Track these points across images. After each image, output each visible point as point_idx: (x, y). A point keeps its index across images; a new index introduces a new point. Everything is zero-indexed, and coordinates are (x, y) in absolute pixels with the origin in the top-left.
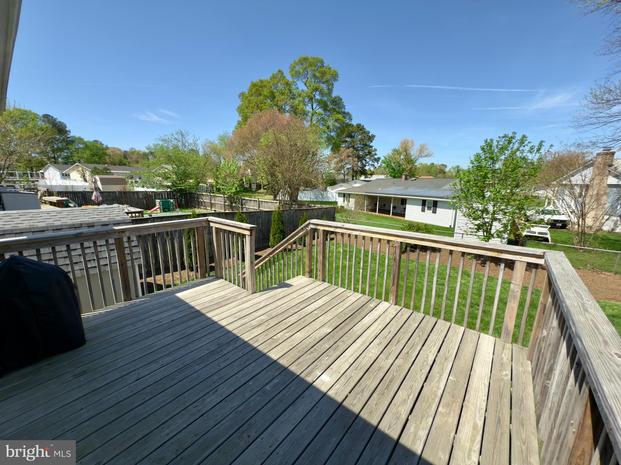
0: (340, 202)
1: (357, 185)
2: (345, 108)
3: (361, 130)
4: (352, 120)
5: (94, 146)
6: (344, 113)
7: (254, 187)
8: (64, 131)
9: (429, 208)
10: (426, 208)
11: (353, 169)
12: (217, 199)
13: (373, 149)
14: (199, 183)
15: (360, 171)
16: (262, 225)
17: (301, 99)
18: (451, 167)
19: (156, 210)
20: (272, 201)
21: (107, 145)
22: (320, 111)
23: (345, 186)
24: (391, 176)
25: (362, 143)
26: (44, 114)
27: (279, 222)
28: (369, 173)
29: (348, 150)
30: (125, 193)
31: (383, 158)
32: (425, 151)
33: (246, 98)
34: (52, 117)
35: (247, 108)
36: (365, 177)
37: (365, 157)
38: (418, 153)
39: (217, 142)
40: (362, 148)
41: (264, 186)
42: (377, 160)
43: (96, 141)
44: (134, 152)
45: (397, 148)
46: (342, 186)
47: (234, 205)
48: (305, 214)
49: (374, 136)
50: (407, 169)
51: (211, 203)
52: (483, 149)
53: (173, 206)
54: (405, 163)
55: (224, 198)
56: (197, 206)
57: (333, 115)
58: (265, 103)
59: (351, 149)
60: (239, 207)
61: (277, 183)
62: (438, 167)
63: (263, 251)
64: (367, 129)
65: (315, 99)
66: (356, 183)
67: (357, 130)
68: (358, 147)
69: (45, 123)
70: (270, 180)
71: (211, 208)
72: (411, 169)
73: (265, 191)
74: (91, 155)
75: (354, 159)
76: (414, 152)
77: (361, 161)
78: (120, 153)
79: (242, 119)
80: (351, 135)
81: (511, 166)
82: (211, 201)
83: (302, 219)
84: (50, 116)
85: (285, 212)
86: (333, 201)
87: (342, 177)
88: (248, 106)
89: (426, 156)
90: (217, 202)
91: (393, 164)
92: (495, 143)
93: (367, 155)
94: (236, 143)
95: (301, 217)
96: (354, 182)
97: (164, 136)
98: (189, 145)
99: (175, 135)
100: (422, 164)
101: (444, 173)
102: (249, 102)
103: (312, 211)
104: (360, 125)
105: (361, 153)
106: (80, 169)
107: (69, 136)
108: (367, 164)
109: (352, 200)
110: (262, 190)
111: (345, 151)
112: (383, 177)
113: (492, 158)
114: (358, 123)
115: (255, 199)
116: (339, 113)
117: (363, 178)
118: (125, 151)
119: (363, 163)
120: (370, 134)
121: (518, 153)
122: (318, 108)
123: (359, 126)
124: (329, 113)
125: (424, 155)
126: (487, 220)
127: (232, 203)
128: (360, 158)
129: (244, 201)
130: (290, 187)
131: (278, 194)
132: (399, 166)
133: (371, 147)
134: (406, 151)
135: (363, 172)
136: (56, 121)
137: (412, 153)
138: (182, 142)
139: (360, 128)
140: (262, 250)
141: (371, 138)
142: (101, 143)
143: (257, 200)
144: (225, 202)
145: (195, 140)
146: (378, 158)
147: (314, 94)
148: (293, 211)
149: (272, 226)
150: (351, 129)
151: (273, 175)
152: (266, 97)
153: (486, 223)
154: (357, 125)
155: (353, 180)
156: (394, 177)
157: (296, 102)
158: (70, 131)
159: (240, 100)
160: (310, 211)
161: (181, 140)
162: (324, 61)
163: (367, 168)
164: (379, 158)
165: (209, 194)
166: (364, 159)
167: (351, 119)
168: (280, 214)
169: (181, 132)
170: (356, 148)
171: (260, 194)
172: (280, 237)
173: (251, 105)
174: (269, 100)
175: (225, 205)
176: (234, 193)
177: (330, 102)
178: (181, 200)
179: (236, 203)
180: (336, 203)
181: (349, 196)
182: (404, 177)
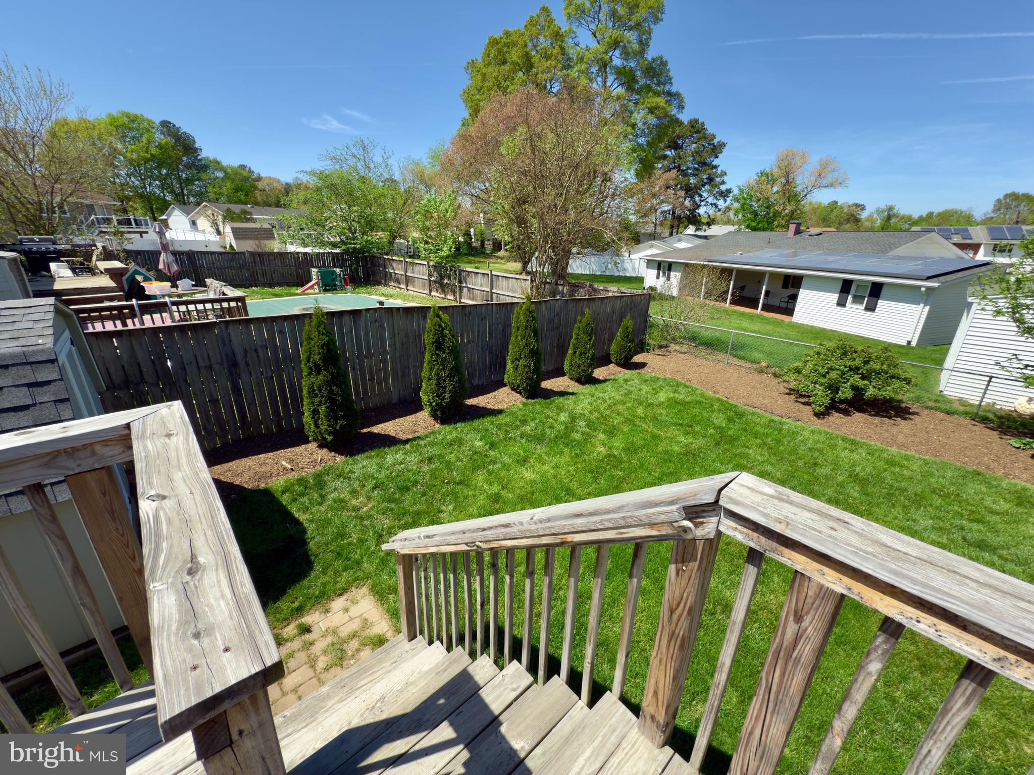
0: (651, 279)
1: (683, 245)
2: (671, 83)
3: (697, 132)
4: (683, 108)
5: (236, 174)
6: (669, 94)
7: (489, 246)
8: (191, 149)
9: (858, 299)
10: (850, 298)
11: (674, 213)
12: (417, 268)
13: (719, 172)
14: (395, 238)
15: (688, 218)
16: (490, 334)
17: (583, 67)
18: (874, 210)
19: (312, 287)
20: (517, 276)
21: (259, 173)
22: (620, 91)
23: (658, 248)
24: (748, 227)
25: (698, 159)
26: (161, 120)
27: (528, 331)
28: (705, 220)
29: (668, 174)
30: (260, 255)
31: (736, 191)
32: (831, 175)
33: (478, 72)
34: (174, 126)
35: (479, 91)
36: (697, 230)
37: (700, 189)
38: (813, 179)
39: (426, 162)
40: (697, 169)
41: (506, 245)
42: (724, 195)
43: (243, 167)
44: (301, 184)
45: (768, 170)
46: (652, 246)
47: (446, 281)
48: (587, 311)
49: (722, 145)
50: (784, 214)
51: (406, 276)
53: (341, 281)
54: (782, 201)
55: (429, 267)
56: (383, 282)
57: (646, 100)
58: (513, 79)
59: (674, 173)
60: (454, 285)
61: (529, 238)
62: (846, 210)
63: (490, 395)
64: (710, 129)
65: (612, 68)
66: (680, 240)
67: (688, 133)
68: (688, 168)
69: (165, 136)
70: (515, 233)
71: (407, 286)
72: (793, 212)
73: (507, 254)
74: (233, 189)
75: (678, 193)
76: (801, 180)
77: (692, 197)
78: (279, 187)
79: (470, 115)
80: (676, 143)
82: (406, 272)
83: (580, 322)
84: (170, 123)
85: (544, 305)
86: (634, 275)
87: (650, 229)
88: (482, 87)
89: (831, 185)
90: (416, 276)
91: (754, 203)
93: (703, 186)
94: (458, 161)
95: (579, 318)
96: (676, 240)
97: (333, 151)
98: (375, 167)
99: (351, 148)
100: (816, 203)
101: (857, 221)
102: (484, 78)
103: (602, 303)
104: (697, 121)
105: (693, 181)
106: (209, 212)
107: (199, 157)
108: (702, 204)
109: (675, 276)
110: (502, 253)
111: (662, 176)
112: (731, 229)
114: (692, 117)
115: (486, 272)
116: (657, 94)
117: (691, 230)
118: (287, 184)
119: (694, 201)
120: (715, 141)
122: (616, 85)
123: (694, 123)
124: (638, 97)
125: (824, 182)
127: (442, 277)
128: (691, 191)
129: (464, 274)
130: (553, 248)
131: (530, 260)
132: (768, 207)
133: (716, 167)
134: (787, 176)
135: (694, 220)
136: (179, 131)
137: (799, 178)
138: (365, 161)
139: (696, 128)
140: (489, 393)
141: (717, 149)
142: (250, 169)
143: (489, 272)
144: (430, 275)
145: (385, 157)
146: (726, 190)
147: (610, 54)
148: (559, 302)
149: (513, 338)
150: (678, 130)
151: (521, 221)
152: (516, 67)
154: (691, 122)
155: (671, 234)
156: (754, 229)
157: (574, 73)
158: (201, 149)
159: (468, 77)
160: (598, 303)
161: (362, 157)
163: (701, 211)
164: (729, 191)
165: (402, 259)
166: (697, 193)
167: (681, 107)
168: (530, 312)
169: (362, 141)
170: (683, 171)
171: (499, 260)
172: (529, 367)
173: (487, 84)
174: (520, 74)
175: (430, 280)
176: (447, 257)
177: (643, 72)
178: (356, 269)
179: (449, 278)
180: (640, 280)
181: (670, 266)
182: (792, 227)
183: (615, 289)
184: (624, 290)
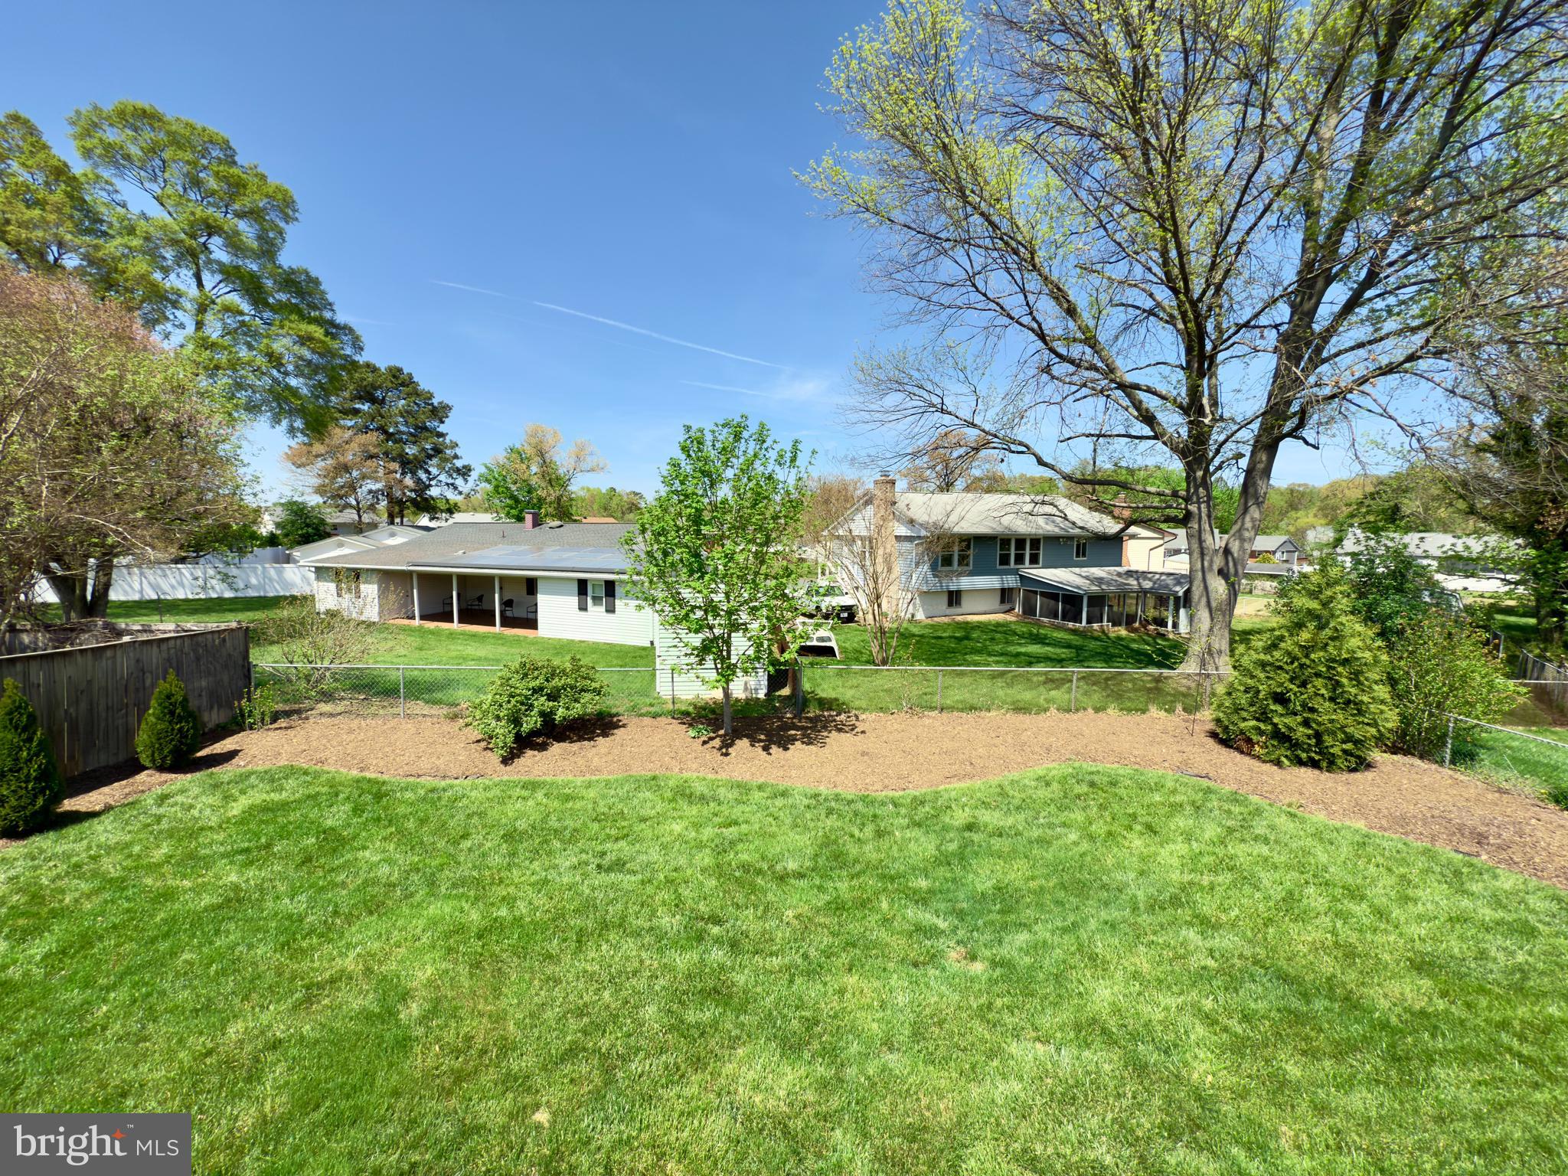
0: (326, 597)
1: (400, 541)
2: (333, 310)
3: (403, 384)
4: (362, 349)
6: (332, 323)
9: (596, 600)
10: (590, 601)
11: (389, 494)
13: (447, 441)
15: (413, 501)
23: (351, 546)
24: (508, 514)
25: (411, 420)
28: (443, 506)
29: (364, 437)
31: (480, 469)
32: (589, 459)
36: (431, 519)
37: (424, 463)
38: (572, 461)
40: (413, 435)
42: (463, 472)
45: (518, 446)
46: (341, 545)
49: (446, 408)
50: (549, 500)
52: (685, 449)
54: (543, 485)
57: (287, 323)
59: (376, 436)
62: (625, 498)
64: (424, 384)
65: (210, 260)
66: (393, 535)
67: (390, 384)
68: (399, 432)
72: (559, 499)
75: (388, 465)
76: (562, 459)
77: (414, 474)
80: (371, 394)
81: (749, 495)
89: (593, 470)
91: (511, 486)
92: (709, 437)
93: (430, 457)
96: (386, 534)
100: (588, 490)
101: (639, 510)
104: (400, 370)
105: (411, 450)
108: (433, 483)
109: (370, 592)
111: (352, 439)
112: (487, 518)
113: (705, 473)
114: (388, 363)
116: (312, 321)
117: (422, 520)
119: (419, 479)
120: (435, 401)
121: (757, 464)
122: (223, 289)
123: (396, 372)
125: (586, 466)
126: (717, 631)
128: (409, 465)
132: (529, 492)
133: (442, 435)
134: (541, 454)
135: (425, 505)
137: (557, 459)
139: (400, 380)
141: (439, 412)
146: (464, 467)
147: (202, 240)
150: (368, 377)
153: (716, 638)
154: (390, 369)
155: (391, 524)
156: (518, 519)
157: (114, 247)
162: (232, 144)
163: (434, 492)
164: (469, 468)
166: (422, 467)
167: (359, 348)
170: (392, 434)
177: (276, 282)
180: (306, 600)
181: (357, 575)
182: (529, 518)
183: (171, 626)
184: (189, 626)
